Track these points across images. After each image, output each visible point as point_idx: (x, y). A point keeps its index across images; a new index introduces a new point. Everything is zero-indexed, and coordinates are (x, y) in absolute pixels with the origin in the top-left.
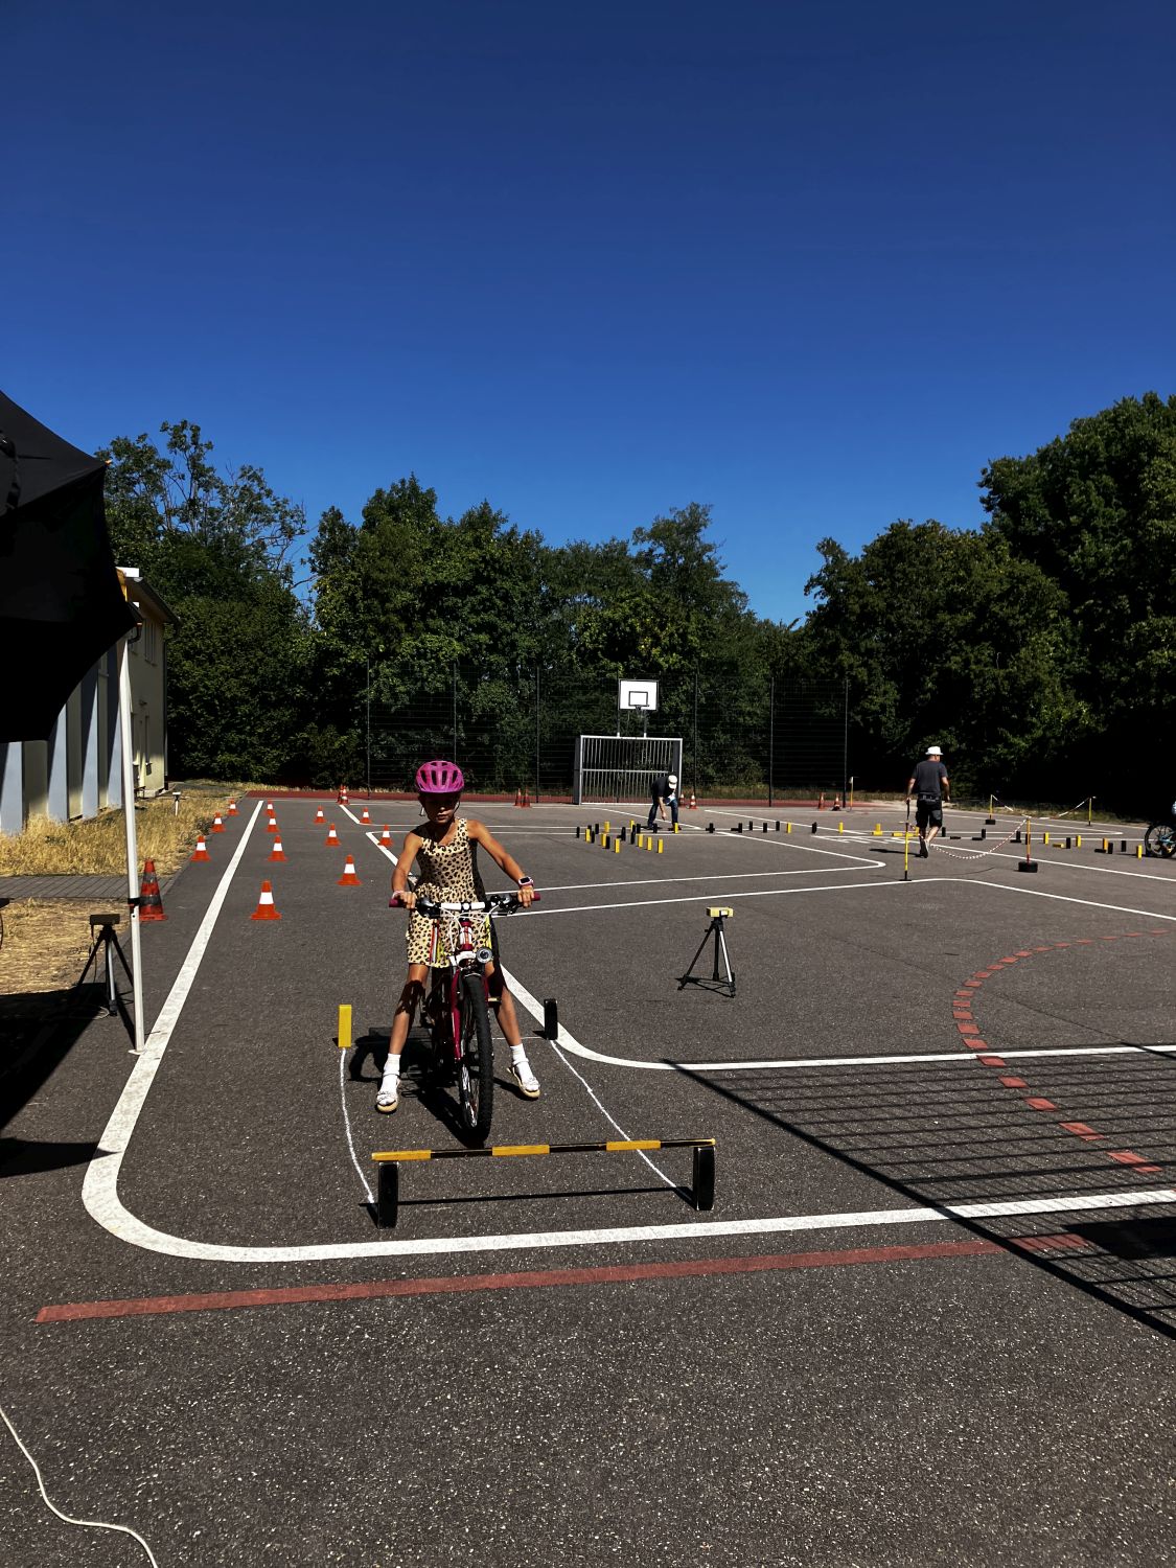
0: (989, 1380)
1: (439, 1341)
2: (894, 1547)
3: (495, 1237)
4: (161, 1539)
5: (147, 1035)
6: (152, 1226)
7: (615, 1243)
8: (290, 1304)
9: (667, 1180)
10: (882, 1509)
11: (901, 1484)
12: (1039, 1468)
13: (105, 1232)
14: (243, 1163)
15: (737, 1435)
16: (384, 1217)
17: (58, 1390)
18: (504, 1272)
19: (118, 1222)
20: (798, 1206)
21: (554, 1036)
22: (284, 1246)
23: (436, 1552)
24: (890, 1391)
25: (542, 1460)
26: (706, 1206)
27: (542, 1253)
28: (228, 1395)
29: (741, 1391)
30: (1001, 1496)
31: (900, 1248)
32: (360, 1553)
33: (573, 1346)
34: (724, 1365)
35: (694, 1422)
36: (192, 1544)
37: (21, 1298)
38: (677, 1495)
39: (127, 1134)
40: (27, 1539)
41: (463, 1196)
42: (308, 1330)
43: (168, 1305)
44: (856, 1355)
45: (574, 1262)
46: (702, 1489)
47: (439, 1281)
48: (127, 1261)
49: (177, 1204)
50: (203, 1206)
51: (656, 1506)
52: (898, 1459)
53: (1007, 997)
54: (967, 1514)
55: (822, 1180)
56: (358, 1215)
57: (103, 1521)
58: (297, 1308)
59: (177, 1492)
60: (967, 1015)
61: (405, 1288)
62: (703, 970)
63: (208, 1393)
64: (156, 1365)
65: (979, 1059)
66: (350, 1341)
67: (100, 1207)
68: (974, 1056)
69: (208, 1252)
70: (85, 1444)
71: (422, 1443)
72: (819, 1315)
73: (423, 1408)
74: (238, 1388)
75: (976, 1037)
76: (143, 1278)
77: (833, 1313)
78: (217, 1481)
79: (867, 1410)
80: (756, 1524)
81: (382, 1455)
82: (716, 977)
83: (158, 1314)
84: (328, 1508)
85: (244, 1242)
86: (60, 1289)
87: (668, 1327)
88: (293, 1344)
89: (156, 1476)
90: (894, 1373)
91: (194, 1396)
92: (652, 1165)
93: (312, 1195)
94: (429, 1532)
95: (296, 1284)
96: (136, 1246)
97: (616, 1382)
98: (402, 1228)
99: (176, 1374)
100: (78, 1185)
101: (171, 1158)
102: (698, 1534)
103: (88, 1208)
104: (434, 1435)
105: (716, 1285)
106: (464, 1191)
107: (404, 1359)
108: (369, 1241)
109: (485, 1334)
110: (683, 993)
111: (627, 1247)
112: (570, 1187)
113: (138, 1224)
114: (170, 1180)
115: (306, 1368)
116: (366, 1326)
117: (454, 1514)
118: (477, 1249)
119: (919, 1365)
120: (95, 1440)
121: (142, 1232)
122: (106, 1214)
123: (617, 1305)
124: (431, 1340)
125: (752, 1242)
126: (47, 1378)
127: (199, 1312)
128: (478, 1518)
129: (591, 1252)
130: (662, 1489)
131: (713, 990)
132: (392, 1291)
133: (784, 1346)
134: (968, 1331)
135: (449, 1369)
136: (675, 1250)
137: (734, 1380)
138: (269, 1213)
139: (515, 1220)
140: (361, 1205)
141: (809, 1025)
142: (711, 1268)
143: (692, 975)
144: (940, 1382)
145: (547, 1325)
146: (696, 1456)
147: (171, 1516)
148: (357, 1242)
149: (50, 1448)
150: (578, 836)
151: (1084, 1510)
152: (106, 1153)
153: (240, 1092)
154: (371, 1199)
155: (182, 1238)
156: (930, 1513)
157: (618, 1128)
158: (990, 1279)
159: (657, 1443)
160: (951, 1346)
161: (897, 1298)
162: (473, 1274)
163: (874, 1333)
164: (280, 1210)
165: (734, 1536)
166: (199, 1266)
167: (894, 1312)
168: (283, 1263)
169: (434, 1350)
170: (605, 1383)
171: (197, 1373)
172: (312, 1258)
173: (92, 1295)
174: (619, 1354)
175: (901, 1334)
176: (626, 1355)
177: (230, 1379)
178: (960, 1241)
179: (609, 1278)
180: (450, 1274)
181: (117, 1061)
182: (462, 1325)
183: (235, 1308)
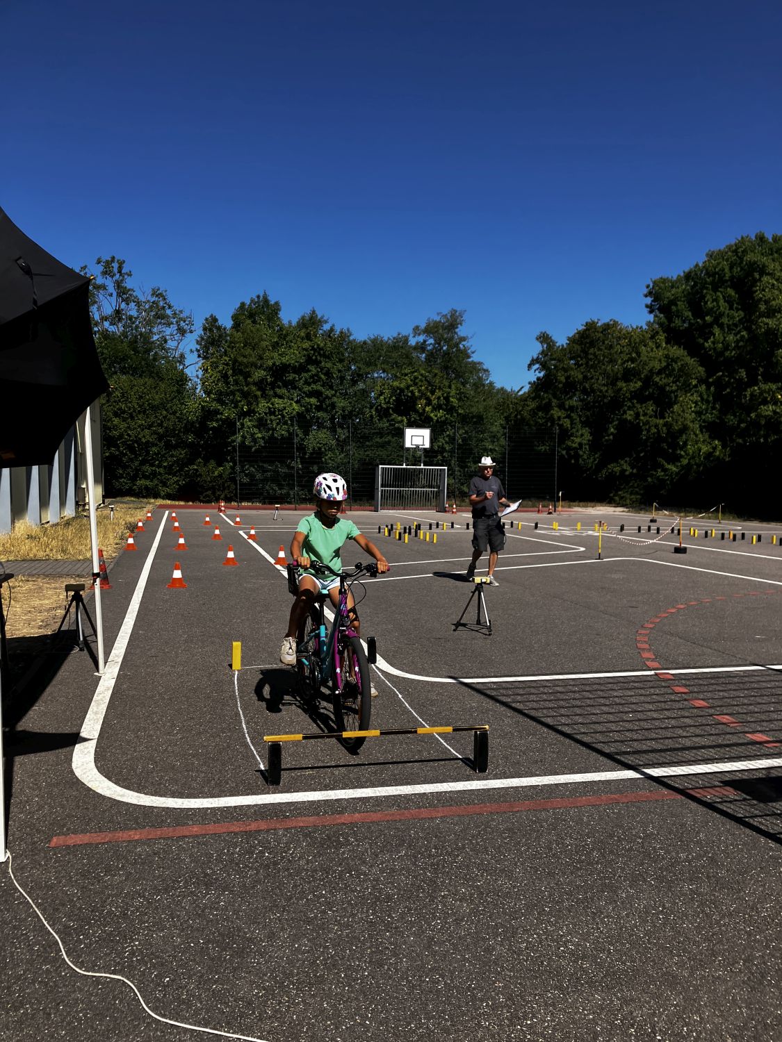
0: (677, 879)
1: (314, 857)
2: (622, 985)
3: (346, 791)
4: (143, 983)
5: (105, 663)
6: (119, 785)
7: (425, 794)
8: (215, 834)
9: (455, 752)
10: (612, 960)
11: (624, 945)
12: (712, 935)
13: (89, 789)
14: (176, 745)
15: (514, 915)
16: (272, 778)
17: (68, 890)
18: (354, 813)
19: (97, 783)
20: (543, 770)
21: (374, 661)
22: (208, 797)
23: (324, 990)
24: (612, 887)
25: (388, 931)
26: (483, 770)
27: (378, 801)
28: (180, 892)
29: (514, 887)
30: (689, 953)
31: (613, 796)
32: (274, 991)
33: (402, 860)
34: (503, 871)
35: (485, 907)
36: (165, 986)
37: (38, 831)
38: (478, 952)
39: (98, 727)
40: (56, 986)
41: (322, 765)
42: (228, 851)
43: (135, 835)
44: (589, 864)
45: (399, 806)
46: (494, 949)
47: (311, 819)
48: (105, 808)
49: (135, 771)
50: (152, 772)
51: (465, 959)
52: (621, 929)
53: (672, 635)
54: (668, 963)
55: (558, 752)
56: (254, 777)
57: (105, 973)
58: (220, 837)
59: (152, 954)
60: (647, 646)
61: (290, 824)
62: (470, 618)
63: (166, 890)
64: (131, 873)
65: (656, 674)
66: (256, 858)
67: (84, 774)
68: (652, 673)
69: (158, 802)
70: (89, 923)
71: (309, 921)
72: (562, 838)
73: (307, 899)
74: (186, 887)
75: (653, 660)
76: (117, 819)
77: (571, 837)
78: (178, 946)
79: (598, 899)
80: (531, 970)
81: (283, 929)
82: (479, 622)
83: (129, 841)
84: (251, 963)
85: (181, 795)
86: (64, 826)
87: (464, 846)
88: (219, 860)
89: (137, 943)
90: (615, 876)
91: (158, 892)
92: (445, 744)
93: (223, 765)
94: (318, 977)
95: (218, 821)
96: (110, 798)
97: (432, 882)
98: (284, 785)
99: (144, 879)
100: (69, 759)
101: (128, 742)
102: (493, 977)
103: (77, 774)
104: (316, 917)
105: (493, 820)
106: (323, 762)
107: (292, 869)
108: (263, 794)
109: (344, 853)
110: (456, 633)
111: (433, 796)
112: (392, 758)
113: (110, 784)
114: (129, 756)
115: (229, 875)
116: (266, 848)
117: (333, 965)
118: (334, 798)
119: (630, 870)
120: (96, 921)
121: (114, 789)
122: (89, 778)
123: (428, 833)
124: (309, 856)
125: (515, 793)
126: (60, 882)
127: (156, 839)
128: (349, 968)
129: (409, 800)
130: (467, 949)
131: (477, 631)
132: (281, 825)
133: (541, 858)
134: (661, 848)
135: (322, 874)
136: (464, 798)
137: (510, 880)
138: (197, 777)
139: (358, 779)
140: (256, 771)
141: (542, 653)
142: (490, 809)
143: (462, 622)
144: (645, 881)
145: (385, 846)
146: (488, 928)
147: (149, 968)
148: (255, 794)
149: (66, 927)
150: (379, 532)
151: (745, 961)
152: (85, 740)
153: (170, 699)
154: (262, 767)
155: (141, 793)
156: (644, 963)
157: (420, 720)
158: (673, 815)
159: (462, 920)
160: (651, 858)
161: (613, 827)
162: (333, 814)
163: (599, 850)
164: (203, 775)
165: (517, 978)
166: (153, 811)
167: (611, 836)
168: (208, 808)
169: (312, 863)
170: (425, 883)
171: (158, 878)
172: (227, 805)
173: (85, 829)
174: (432, 864)
175: (617, 850)
176: (438, 865)
177: (180, 882)
178: (651, 791)
179: (422, 816)
180: (318, 814)
181: (87, 680)
182: (329, 847)
183: (179, 837)
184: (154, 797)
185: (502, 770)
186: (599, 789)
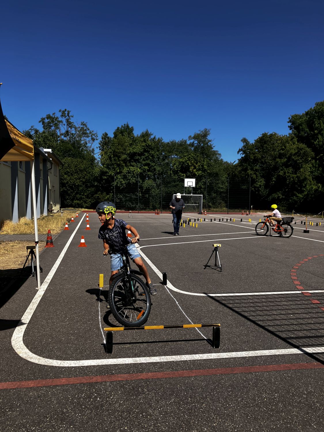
1: (124, 401)
3: (145, 358)
5: (41, 284)
6: (32, 352)
7: (186, 361)
8: (73, 384)
9: (203, 335)
13: (16, 354)
14: (65, 328)
16: (109, 349)
18: (148, 372)
19: (21, 350)
20: (249, 347)
21: (166, 284)
22: (74, 360)
26: (217, 347)
28: (46, 425)
29: (235, 428)
31: (287, 365)
33: (172, 405)
34: (228, 415)
39: (30, 317)
41: (135, 342)
42: (78, 396)
43: (31, 384)
44: (277, 412)
45: (172, 368)
47: (126, 376)
48: (21, 365)
49: (41, 343)
50: (50, 344)
53: (307, 272)
55: (256, 337)
56: (100, 348)
58: (75, 386)
60: (296, 278)
61: (114, 378)
62: (212, 263)
64: (23, 410)
65: (302, 293)
66: (92, 401)
67: (16, 344)
68: (300, 292)
69: (48, 362)
72: (261, 393)
74: (50, 422)
75: (300, 285)
76: (25, 373)
77: (266, 393)
82: (216, 265)
83: (27, 388)
85: (61, 358)
87: (206, 397)
88: (72, 403)
92: (198, 330)
93: (86, 340)
95: (76, 376)
96: (25, 359)
98: (115, 353)
100: (11, 335)
101: (42, 326)
103: (12, 344)
105: (222, 379)
106: (136, 339)
107: (111, 410)
108: (103, 359)
109: (140, 399)
110: (205, 270)
111: (191, 362)
112: (171, 338)
113: (27, 350)
114: (41, 334)
115: (75, 413)
116: (98, 394)
118: (139, 362)
119: (301, 417)
123: (187, 387)
124: (121, 401)
125: (234, 361)
127: (41, 387)
129: (178, 364)
131: (215, 269)
132: (109, 379)
133: (249, 407)
134: (317, 402)
135: (127, 415)
136: (207, 364)
137: (232, 422)
138: (71, 347)
139: (152, 350)
140: (102, 344)
141: (246, 281)
142: (221, 372)
143: (208, 265)
144: (310, 425)
145: (163, 395)
148: (99, 359)
152: (22, 324)
153: (67, 302)
154: (105, 342)
155: (41, 357)
157: (186, 316)
158: (321, 379)
160: (312, 409)
161: (289, 386)
162: (137, 372)
163: (282, 402)
166: (45, 368)
167: (288, 392)
168: (73, 367)
169: (122, 406)
170: (184, 423)
171: (36, 415)
172: (83, 365)
173: (6, 379)
174: (188, 409)
175: (292, 403)
176: (192, 410)
177: (47, 418)
178: (308, 362)
179: (185, 375)
180: (129, 373)
181: (32, 291)
182: (133, 395)
183: (54, 386)
184: (47, 359)
185: (227, 347)
186: (279, 360)
